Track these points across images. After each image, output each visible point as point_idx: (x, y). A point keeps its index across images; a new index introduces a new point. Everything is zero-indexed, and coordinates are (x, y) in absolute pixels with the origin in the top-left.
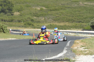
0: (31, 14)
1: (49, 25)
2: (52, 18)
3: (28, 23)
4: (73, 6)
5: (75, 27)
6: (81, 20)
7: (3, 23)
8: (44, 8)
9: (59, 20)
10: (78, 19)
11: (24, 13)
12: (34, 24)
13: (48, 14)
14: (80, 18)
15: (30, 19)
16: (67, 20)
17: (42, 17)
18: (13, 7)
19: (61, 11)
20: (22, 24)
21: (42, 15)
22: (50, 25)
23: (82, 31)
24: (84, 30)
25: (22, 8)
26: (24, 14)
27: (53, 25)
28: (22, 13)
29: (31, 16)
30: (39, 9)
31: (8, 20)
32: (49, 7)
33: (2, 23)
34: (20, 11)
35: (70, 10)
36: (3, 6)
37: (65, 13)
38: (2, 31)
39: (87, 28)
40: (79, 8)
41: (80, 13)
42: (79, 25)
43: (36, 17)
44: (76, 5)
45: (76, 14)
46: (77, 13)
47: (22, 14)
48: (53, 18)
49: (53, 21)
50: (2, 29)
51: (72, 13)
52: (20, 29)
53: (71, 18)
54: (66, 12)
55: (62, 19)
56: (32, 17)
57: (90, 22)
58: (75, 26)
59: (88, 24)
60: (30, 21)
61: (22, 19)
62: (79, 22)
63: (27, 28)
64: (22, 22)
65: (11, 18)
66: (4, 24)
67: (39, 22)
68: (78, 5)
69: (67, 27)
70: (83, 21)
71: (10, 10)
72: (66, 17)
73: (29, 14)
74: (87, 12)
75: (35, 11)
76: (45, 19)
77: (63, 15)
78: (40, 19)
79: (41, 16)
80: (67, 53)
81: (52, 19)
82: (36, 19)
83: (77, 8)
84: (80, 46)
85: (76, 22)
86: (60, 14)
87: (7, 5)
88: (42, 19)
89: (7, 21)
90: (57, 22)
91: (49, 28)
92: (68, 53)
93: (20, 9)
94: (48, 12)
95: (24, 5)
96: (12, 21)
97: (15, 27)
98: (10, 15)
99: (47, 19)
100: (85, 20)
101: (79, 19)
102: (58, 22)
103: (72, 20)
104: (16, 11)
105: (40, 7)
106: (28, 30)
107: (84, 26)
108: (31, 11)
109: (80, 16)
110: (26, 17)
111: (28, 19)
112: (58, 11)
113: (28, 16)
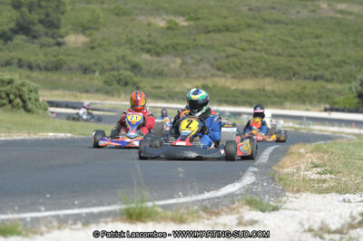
0: (131, 44)
2: (211, 61)
3: (118, 78)
4: (293, 17)
5: (300, 97)
6: (321, 72)
7: (24, 76)
8: (182, 22)
9: (238, 68)
10: (310, 69)
12: (141, 81)
13: (197, 46)
14: (319, 63)
15: (125, 62)
16: (268, 70)
17: (175, 56)
18: (63, 13)
19: (247, 34)
20: (97, 80)
21: (173, 47)
22: (205, 87)
23: (325, 115)
24: (331, 110)
25: (98, 18)
26: (106, 43)
27: (215, 86)
28: (95, 40)
29: (132, 49)
30: (162, 24)
31: (42, 65)
32: (199, 16)
33: (21, 75)
34: (90, 31)
35: (283, 31)
36: (25, 9)
37: (261, 42)
38: (18, 104)
39: (344, 103)
40: (318, 22)
41: (320, 44)
42: (316, 92)
43: (151, 55)
44: (304, 13)
45: (302, 47)
46: (307, 42)
47: (95, 44)
48: (216, 59)
49: (213, 71)
50: (21, 96)
51: (288, 42)
52: (88, 98)
53: (283, 61)
54: (264, 40)
55: (251, 65)
56: (135, 54)
57: (355, 79)
58: (298, 94)
59: (350, 89)
60: (126, 69)
61: (94, 60)
62: (315, 79)
63: (113, 95)
64: (94, 71)
65: (54, 56)
66: (28, 77)
67: (160, 74)
68: (314, 11)
69: (269, 97)
70: (331, 75)
71: (49, 26)
72: (265, 59)
73: (123, 42)
74: (344, 39)
75: (147, 33)
76: (187, 64)
77: (255, 50)
78: (167, 65)
79: (169, 53)
80: (254, 184)
81: (212, 65)
82: (151, 63)
83: (308, 24)
84: (305, 164)
85: (305, 78)
86: (245, 45)
87: (40, 7)
88: (173, 62)
89: (40, 69)
90: (229, 76)
92: (258, 184)
93: (91, 25)
94: (198, 37)
95: (106, 6)
96: (57, 67)
97: (69, 90)
98: (49, 46)
99: (192, 64)
100: (337, 70)
101: (316, 65)
102: (232, 77)
103: (288, 72)
104: (76, 32)
105: (165, 16)
106: (119, 103)
107: (334, 95)
108: (130, 32)
109: (318, 54)
110: (112, 53)
111: (118, 60)
112: (235, 34)
113: (120, 51)
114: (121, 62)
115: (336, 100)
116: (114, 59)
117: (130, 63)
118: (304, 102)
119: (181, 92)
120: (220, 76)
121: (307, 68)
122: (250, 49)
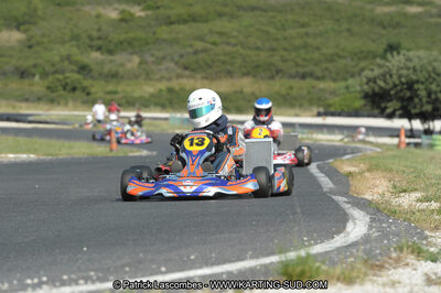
0: (77, 41)
1: (161, 91)
2: (176, 58)
3: (64, 83)
4: (272, 2)
5: (286, 100)
6: (310, 68)
8: (138, 11)
9: (210, 67)
10: (297, 65)
11: (43, 35)
12: (92, 86)
13: (158, 41)
14: (308, 57)
15: (71, 63)
16: (245, 67)
17: (132, 54)
19: (218, 25)
20: (38, 85)
21: (129, 43)
22: (170, 90)
23: (319, 120)
24: (326, 114)
25: (36, 9)
26: (46, 40)
27: (183, 90)
28: (32, 37)
29: (78, 47)
30: (114, 15)
32: (159, 4)
34: (27, 26)
35: (261, 19)
37: (235, 33)
39: (340, 105)
40: (303, 8)
41: (307, 34)
42: (305, 92)
43: (102, 54)
45: (285, 39)
46: (292, 32)
47: (33, 41)
48: (182, 56)
49: (179, 71)
51: (268, 33)
52: (28, 108)
53: (263, 56)
54: (239, 32)
55: (224, 62)
56: (82, 53)
58: (283, 96)
59: (347, 87)
60: (72, 71)
62: (303, 77)
63: (59, 103)
64: (34, 75)
67: (114, 76)
69: (250, 101)
70: (323, 71)
72: (241, 55)
73: (67, 38)
74: (336, 27)
75: (96, 27)
76: (146, 63)
77: (228, 44)
78: (122, 65)
79: (124, 50)
81: (177, 63)
82: (102, 63)
83: (292, 10)
85: (292, 77)
86: (216, 38)
88: (130, 61)
90: (198, 76)
91: (163, 107)
93: (26, 18)
94: (158, 30)
99: (153, 62)
100: (330, 65)
101: (304, 60)
102: (203, 78)
103: (270, 70)
104: (9, 27)
105: (116, 6)
106: (67, 113)
107: (328, 96)
108: (75, 26)
109: (305, 46)
110: (54, 52)
111: (62, 60)
112: (204, 25)
113: (64, 50)
114: (66, 63)
115: (330, 102)
116: (57, 59)
117: (76, 63)
118: (292, 106)
119: (141, 97)
120: (188, 77)
121: (292, 64)
122: (223, 43)
